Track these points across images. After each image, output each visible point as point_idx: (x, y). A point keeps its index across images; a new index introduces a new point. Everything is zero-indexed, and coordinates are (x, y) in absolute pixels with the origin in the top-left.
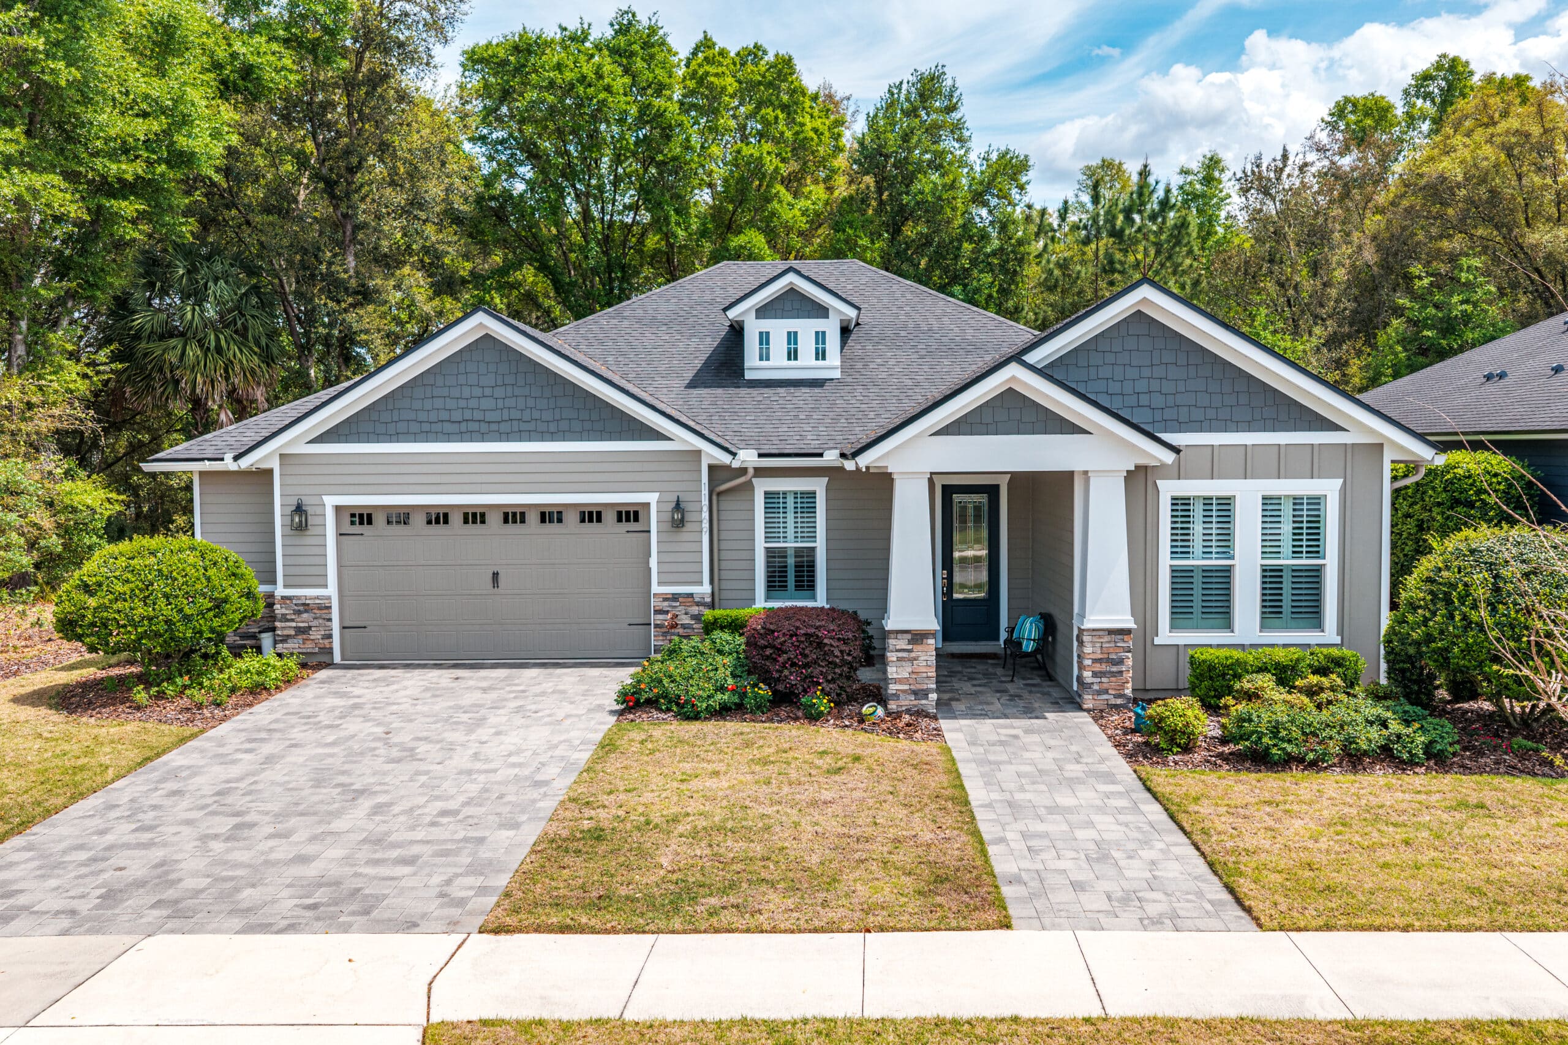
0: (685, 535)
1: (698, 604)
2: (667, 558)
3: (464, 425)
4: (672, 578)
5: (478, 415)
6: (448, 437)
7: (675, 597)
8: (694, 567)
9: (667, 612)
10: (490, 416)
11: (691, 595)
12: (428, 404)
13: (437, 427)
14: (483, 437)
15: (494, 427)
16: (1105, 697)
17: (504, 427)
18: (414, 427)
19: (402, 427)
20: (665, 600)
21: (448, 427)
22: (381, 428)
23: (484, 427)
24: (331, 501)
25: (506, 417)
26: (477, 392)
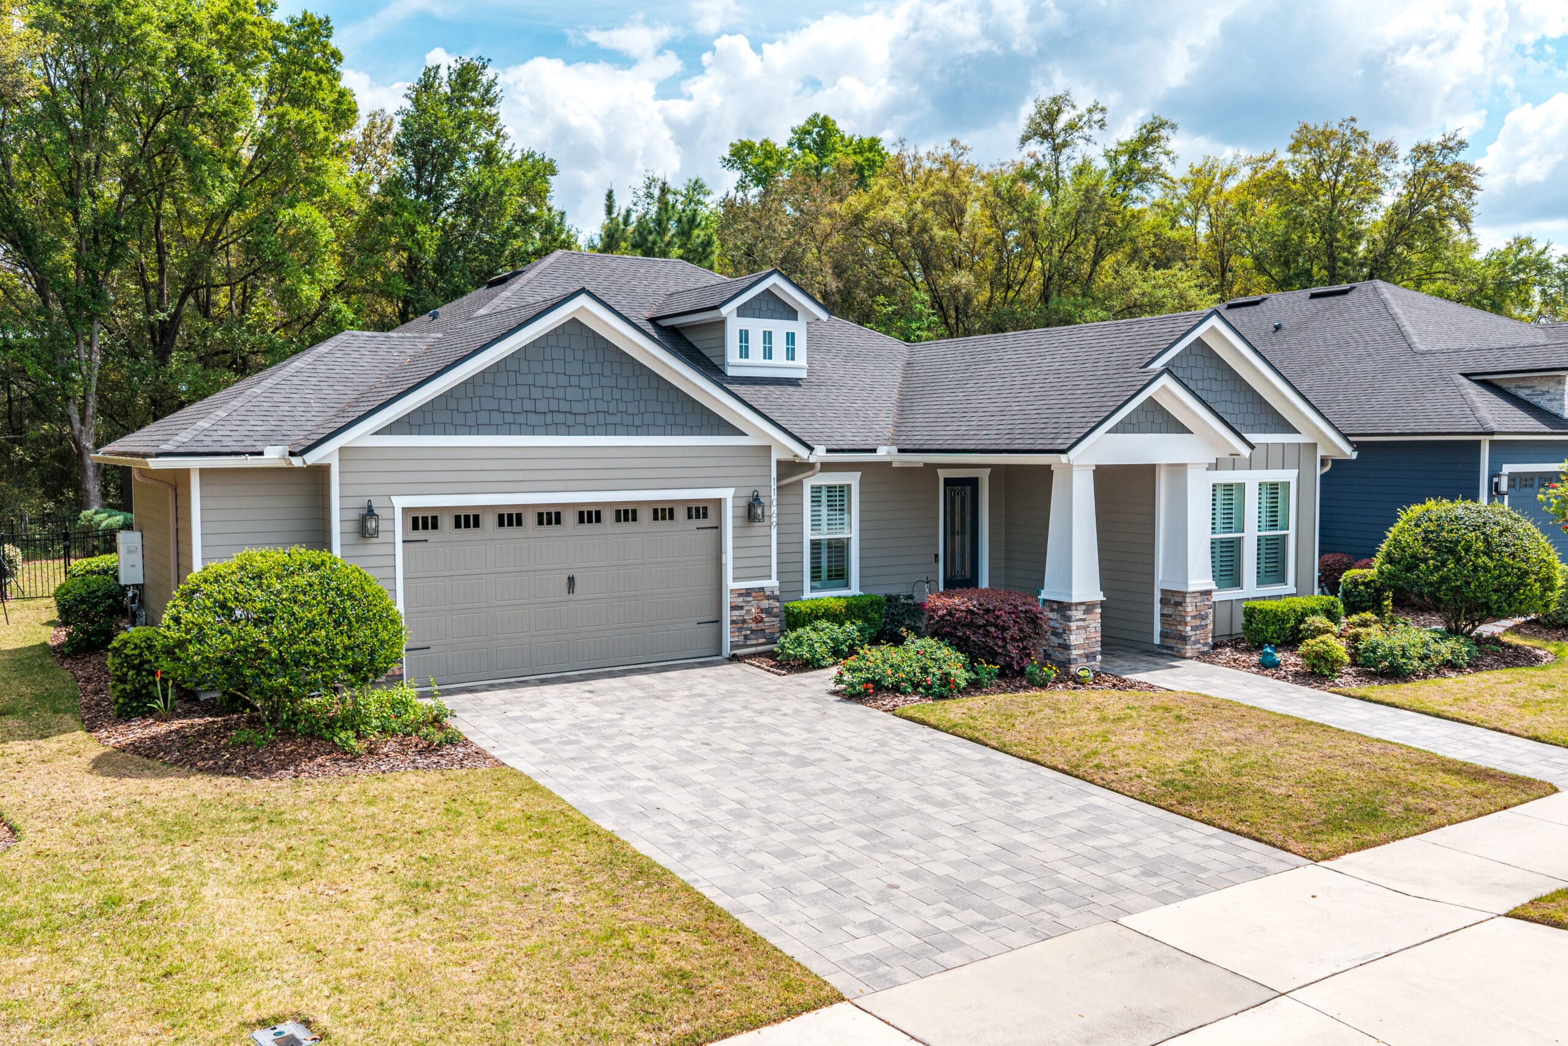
0: (757, 529)
1: (768, 598)
2: (741, 553)
3: (549, 417)
4: (745, 573)
5: (565, 406)
6: (533, 430)
7: (748, 592)
8: (762, 562)
9: (741, 608)
10: (577, 408)
11: (762, 589)
12: (512, 392)
13: (521, 419)
14: (569, 431)
15: (580, 419)
16: (1198, 646)
17: (591, 420)
18: (497, 418)
19: (483, 418)
20: (740, 595)
21: (533, 419)
22: (459, 419)
23: (570, 419)
24: (400, 502)
25: (592, 409)
26: (563, 381)
